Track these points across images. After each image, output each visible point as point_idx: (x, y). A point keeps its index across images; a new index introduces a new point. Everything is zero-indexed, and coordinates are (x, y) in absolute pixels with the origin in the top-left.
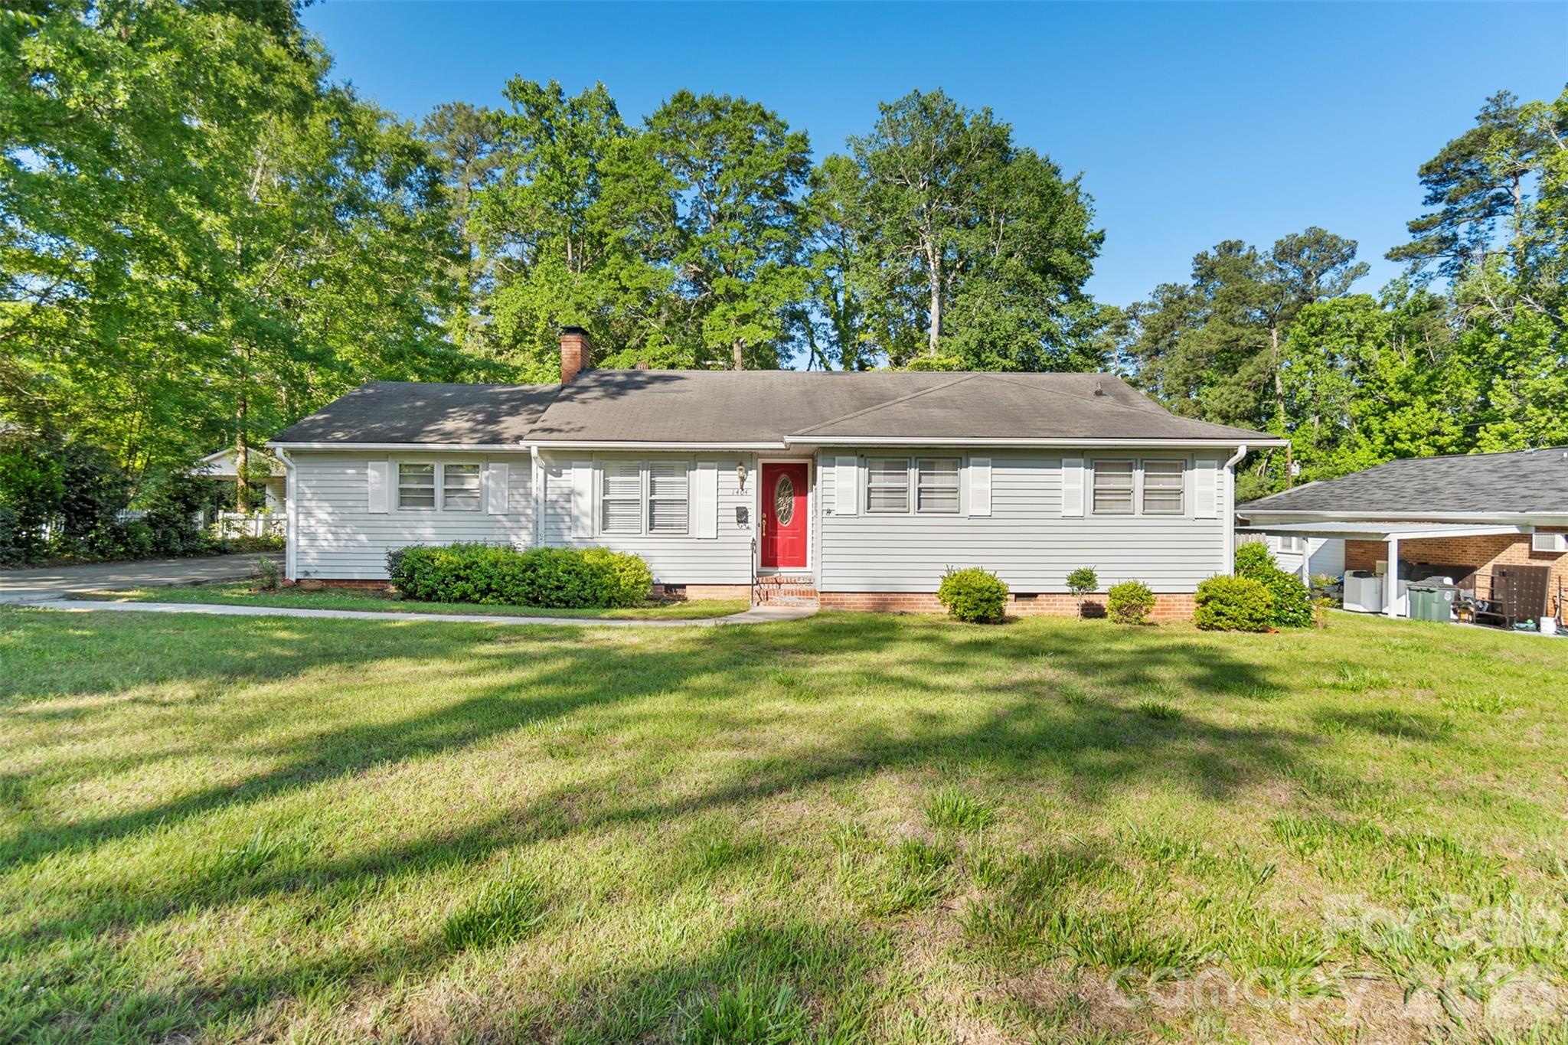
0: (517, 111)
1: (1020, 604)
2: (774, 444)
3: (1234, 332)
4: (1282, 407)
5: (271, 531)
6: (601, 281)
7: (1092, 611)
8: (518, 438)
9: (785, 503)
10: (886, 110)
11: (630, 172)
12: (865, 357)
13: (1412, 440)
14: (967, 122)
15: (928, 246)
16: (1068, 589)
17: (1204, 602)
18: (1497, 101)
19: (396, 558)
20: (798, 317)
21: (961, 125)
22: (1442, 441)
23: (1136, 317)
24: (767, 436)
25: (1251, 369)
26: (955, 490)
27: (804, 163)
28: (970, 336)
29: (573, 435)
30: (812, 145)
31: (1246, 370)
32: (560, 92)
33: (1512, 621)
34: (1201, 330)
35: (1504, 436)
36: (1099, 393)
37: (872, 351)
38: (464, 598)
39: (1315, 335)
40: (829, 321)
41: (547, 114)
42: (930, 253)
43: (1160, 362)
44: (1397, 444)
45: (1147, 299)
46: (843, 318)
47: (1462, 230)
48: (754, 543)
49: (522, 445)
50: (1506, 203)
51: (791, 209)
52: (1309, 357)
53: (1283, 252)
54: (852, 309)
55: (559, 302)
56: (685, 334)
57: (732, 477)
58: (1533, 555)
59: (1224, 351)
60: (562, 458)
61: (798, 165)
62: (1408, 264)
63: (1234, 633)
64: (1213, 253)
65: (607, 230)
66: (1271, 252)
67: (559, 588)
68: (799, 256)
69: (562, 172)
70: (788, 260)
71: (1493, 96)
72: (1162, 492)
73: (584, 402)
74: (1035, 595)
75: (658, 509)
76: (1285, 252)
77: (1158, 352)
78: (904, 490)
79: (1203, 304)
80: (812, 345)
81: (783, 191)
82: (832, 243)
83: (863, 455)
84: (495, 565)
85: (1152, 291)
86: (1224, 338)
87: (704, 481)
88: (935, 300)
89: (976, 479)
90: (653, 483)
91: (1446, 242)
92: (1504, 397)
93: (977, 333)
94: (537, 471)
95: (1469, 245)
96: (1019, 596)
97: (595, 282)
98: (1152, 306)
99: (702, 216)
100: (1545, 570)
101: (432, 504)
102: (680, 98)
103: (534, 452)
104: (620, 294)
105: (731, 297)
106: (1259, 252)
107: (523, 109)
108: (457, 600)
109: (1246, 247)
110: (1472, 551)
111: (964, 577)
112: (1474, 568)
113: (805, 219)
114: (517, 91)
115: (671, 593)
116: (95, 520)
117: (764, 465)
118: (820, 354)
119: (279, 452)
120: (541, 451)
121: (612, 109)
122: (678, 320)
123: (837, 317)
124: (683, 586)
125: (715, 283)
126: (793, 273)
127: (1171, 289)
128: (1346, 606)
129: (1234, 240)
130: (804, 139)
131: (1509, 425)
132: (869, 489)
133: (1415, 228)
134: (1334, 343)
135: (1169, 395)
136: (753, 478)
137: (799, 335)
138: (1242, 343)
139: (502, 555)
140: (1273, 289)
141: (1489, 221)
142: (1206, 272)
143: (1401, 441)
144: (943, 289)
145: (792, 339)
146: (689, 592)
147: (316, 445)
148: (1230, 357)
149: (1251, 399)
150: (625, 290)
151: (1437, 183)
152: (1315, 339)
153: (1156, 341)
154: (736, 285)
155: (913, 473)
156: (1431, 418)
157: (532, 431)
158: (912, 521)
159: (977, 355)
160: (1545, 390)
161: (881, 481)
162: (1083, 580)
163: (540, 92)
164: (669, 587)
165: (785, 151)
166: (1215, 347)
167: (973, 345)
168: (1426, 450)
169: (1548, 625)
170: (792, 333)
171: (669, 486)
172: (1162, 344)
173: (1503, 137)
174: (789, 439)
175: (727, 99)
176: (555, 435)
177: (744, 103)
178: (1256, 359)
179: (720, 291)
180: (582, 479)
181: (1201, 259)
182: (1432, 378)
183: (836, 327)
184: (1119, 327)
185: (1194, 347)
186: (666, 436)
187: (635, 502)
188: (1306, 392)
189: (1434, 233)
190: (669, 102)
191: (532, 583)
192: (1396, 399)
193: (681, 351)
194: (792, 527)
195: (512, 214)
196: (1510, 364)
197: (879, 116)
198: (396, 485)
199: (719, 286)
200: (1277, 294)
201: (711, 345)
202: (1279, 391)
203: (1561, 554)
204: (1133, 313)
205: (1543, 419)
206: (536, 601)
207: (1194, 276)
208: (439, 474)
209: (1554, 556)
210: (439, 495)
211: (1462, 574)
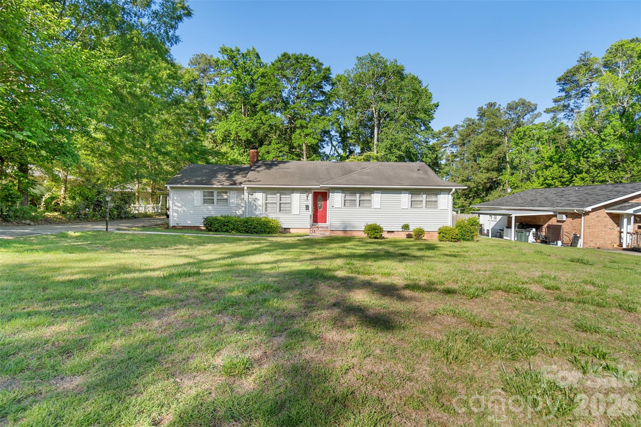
0: (224, 58)
1: (389, 234)
2: (317, 186)
3: (491, 138)
4: (508, 166)
5: (147, 211)
6: (255, 121)
7: (409, 236)
8: (241, 183)
9: (320, 203)
10: (359, 59)
11: (266, 82)
12: (351, 147)
13: (552, 180)
14: (388, 64)
15: (374, 109)
16: (401, 230)
17: (440, 233)
18: (584, 55)
19: (206, 219)
20: (326, 132)
21: (386, 66)
22: (563, 180)
23: (456, 130)
24: (315, 184)
25: (496, 152)
26: (370, 200)
27: (329, 77)
28: (387, 143)
29: (257, 183)
30: (332, 71)
31: (495, 152)
32: (239, 51)
33: (549, 242)
34: (480, 137)
35: (583, 179)
36: (419, 170)
37: (354, 145)
38: (227, 231)
39: (521, 139)
40: (338, 134)
41: (235, 59)
42: (374, 112)
43: (465, 148)
44: (547, 181)
45: (461, 124)
46: (343, 134)
47: (571, 102)
48: (311, 216)
49: (242, 186)
50: (588, 93)
51: (324, 93)
52: (518, 148)
53: (510, 108)
54: (346, 130)
55: (240, 128)
56: (285, 140)
57: (304, 196)
58: (558, 221)
59: (487, 145)
60: (253, 190)
61: (326, 78)
62: (552, 115)
63: (447, 242)
64: (485, 107)
65: (258, 103)
66: (506, 107)
67: (254, 228)
68: (327, 111)
69: (241, 80)
70: (323, 113)
71: (583, 53)
72: (431, 201)
73: (258, 172)
74: (394, 232)
75: (268, 205)
76: (511, 107)
77: (464, 144)
78: (355, 200)
79: (481, 127)
80: (332, 143)
81: (321, 87)
82: (339, 106)
83: (343, 190)
84: (235, 222)
85: (463, 120)
86: (487, 140)
87: (296, 197)
88: (376, 128)
89: (376, 198)
90: (280, 198)
91: (566, 107)
92: (583, 165)
93: (390, 142)
94: (246, 194)
95: (574, 108)
96: (389, 232)
97: (252, 121)
98: (463, 126)
99: (291, 96)
100: (561, 226)
101: (213, 203)
102: (284, 55)
103: (245, 188)
104: (261, 125)
105: (302, 127)
106: (501, 108)
107: (226, 57)
108: (224, 232)
109: (498, 105)
110: (542, 220)
111: (371, 225)
112: (543, 225)
113: (329, 98)
114: (224, 51)
115: (286, 230)
116: (101, 207)
117: (314, 192)
118: (335, 147)
119: (168, 188)
120: (247, 188)
121: (258, 57)
122: (283, 134)
123: (340, 134)
124: (289, 229)
125: (296, 122)
126: (325, 119)
127: (470, 120)
128: (504, 238)
129: (493, 102)
130: (329, 69)
131: (584, 175)
132: (345, 200)
133: (555, 101)
134: (527, 143)
135: (468, 161)
136: (311, 196)
137: (327, 139)
138: (493, 142)
139: (237, 219)
140: (505, 122)
141: (582, 99)
142: (482, 114)
143: (548, 180)
144: (379, 124)
145: (324, 141)
146: (291, 230)
147: (179, 185)
148: (489, 147)
149: (496, 163)
150: (264, 124)
151: (564, 84)
152: (521, 141)
153: (463, 140)
154: (303, 122)
155: (358, 195)
156: (559, 172)
157: (245, 181)
158: (357, 209)
159: (390, 150)
160: (596, 163)
161: (348, 198)
162: (406, 227)
163: (232, 51)
164: (285, 229)
165: (322, 74)
166: (484, 143)
167: (388, 146)
168: (558, 183)
169: (560, 243)
170: (325, 138)
171: (285, 198)
172: (466, 141)
173: (585, 69)
174: (321, 186)
175: (301, 55)
176: (252, 183)
177: (307, 56)
178: (499, 148)
179: (298, 125)
180: (259, 196)
181: (480, 109)
182: (560, 157)
183: (340, 136)
184: (450, 134)
185: (476, 143)
186: (285, 183)
187: (275, 203)
188: (517, 161)
189: (562, 103)
190: (280, 56)
191: (246, 227)
192: (547, 165)
193: (284, 146)
194: (322, 211)
195: (222, 96)
196: (585, 153)
197: (357, 61)
198: (202, 198)
199: (298, 123)
200: (507, 124)
201: (295, 145)
202: (508, 160)
203: (565, 221)
204: (455, 129)
205: (596, 173)
206: (248, 232)
207: (478, 116)
208: (215, 194)
209: (563, 221)
210: (215, 201)
211: (538, 227)
